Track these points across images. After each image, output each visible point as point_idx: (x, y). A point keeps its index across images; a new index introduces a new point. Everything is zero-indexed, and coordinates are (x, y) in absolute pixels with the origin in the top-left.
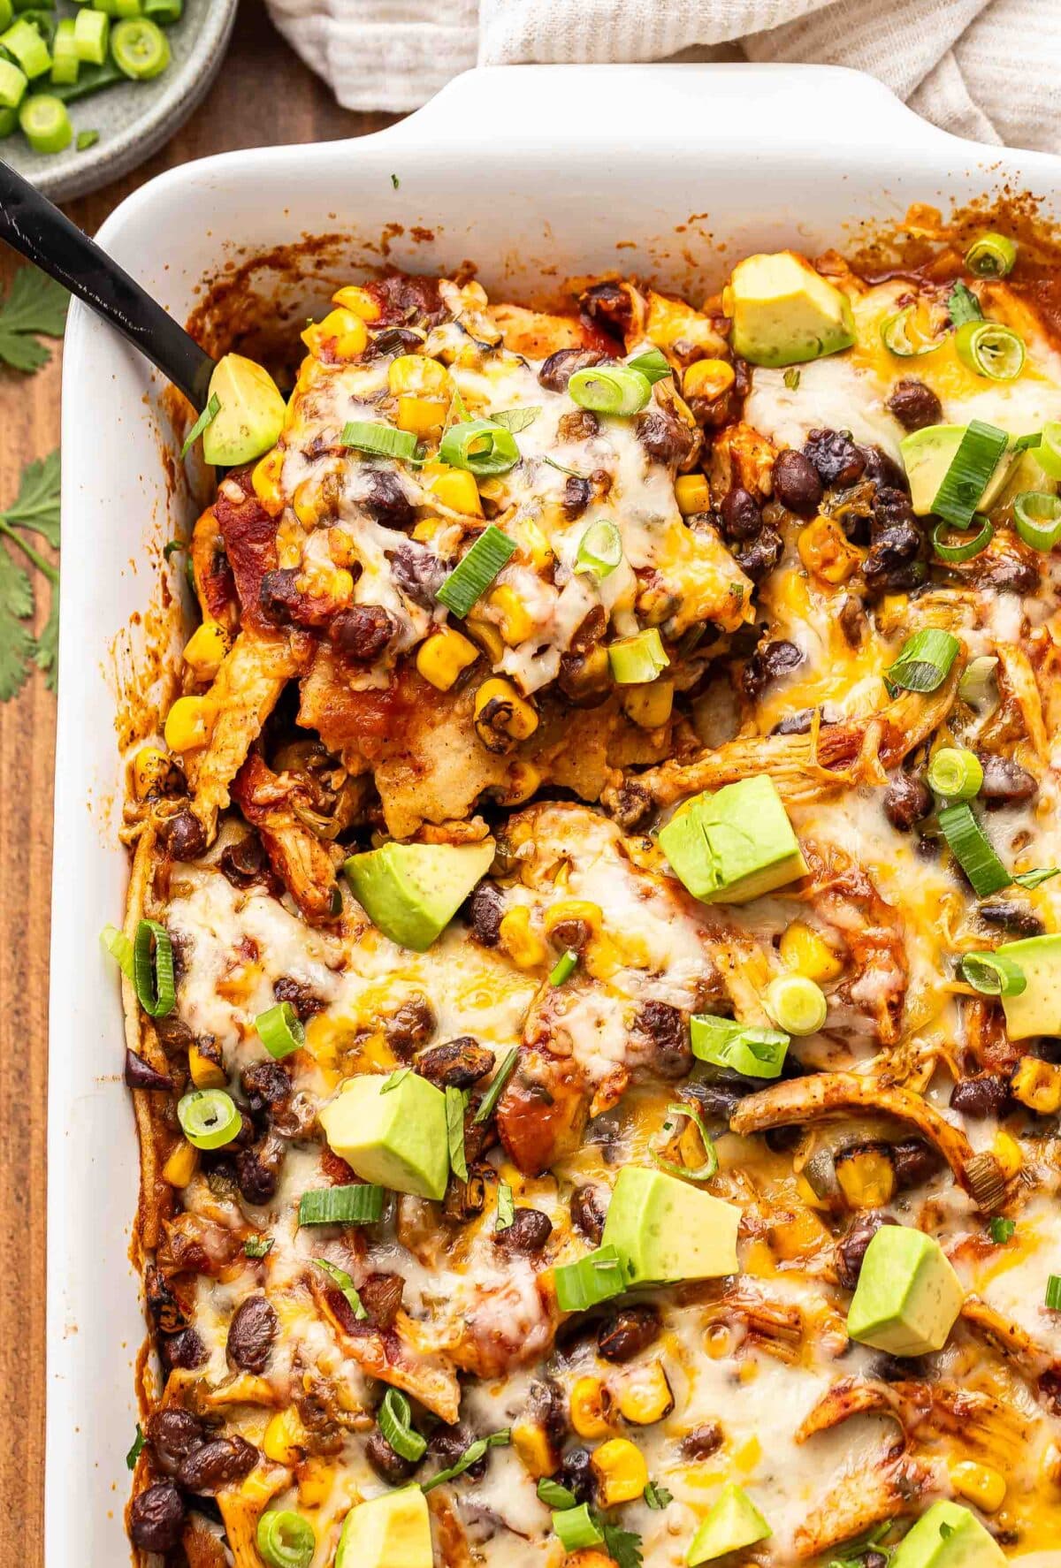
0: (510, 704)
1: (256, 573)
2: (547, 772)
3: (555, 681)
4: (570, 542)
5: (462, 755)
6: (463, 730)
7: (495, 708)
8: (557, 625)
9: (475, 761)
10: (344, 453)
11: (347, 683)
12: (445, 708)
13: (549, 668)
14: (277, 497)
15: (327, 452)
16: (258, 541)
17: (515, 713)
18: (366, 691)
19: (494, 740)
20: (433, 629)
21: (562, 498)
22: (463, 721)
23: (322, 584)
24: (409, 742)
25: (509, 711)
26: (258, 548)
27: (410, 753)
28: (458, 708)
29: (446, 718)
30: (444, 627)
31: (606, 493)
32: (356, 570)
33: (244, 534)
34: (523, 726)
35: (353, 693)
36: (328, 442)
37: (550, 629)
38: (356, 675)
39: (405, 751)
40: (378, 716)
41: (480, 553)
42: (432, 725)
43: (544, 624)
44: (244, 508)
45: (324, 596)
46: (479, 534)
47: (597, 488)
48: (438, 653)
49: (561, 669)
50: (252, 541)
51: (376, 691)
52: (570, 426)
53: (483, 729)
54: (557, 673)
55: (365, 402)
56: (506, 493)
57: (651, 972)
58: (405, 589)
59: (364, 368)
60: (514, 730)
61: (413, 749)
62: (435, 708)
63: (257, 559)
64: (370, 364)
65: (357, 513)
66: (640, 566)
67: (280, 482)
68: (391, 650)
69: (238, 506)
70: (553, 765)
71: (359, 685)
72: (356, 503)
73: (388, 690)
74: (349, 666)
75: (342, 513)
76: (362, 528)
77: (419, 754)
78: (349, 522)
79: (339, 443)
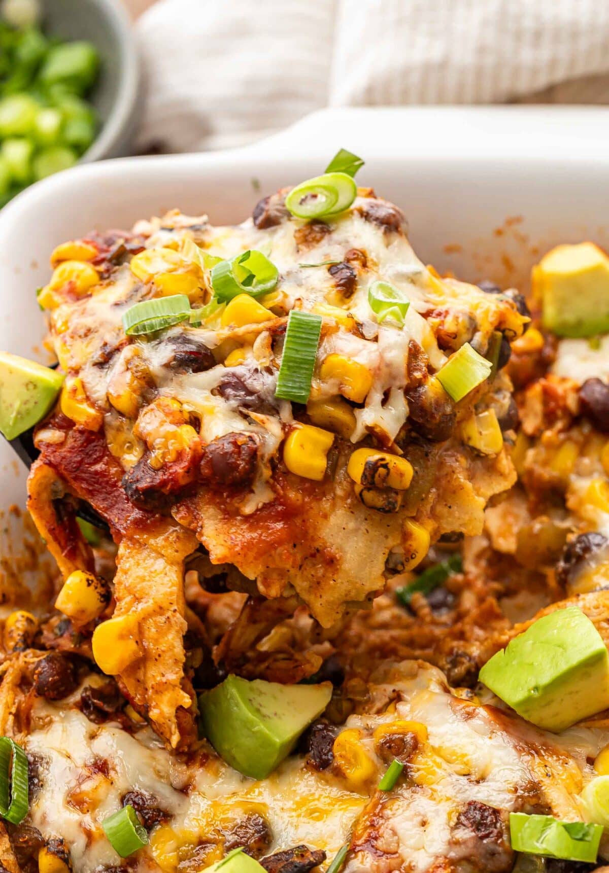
0: (383, 459)
1: (109, 489)
2: (431, 525)
3: (409, 420)
4: (361, 308)
5: (360, 532)
6: (352, 510)
7: (372, 469)
8: (388, 365)
9: (374, 533)
10: (131, 340)
11: (237, 512)
12: (329, 497)
13: (399, 408)
14: (92, 411)
15: (118, 349)
16: (96, 461)
17: (391, 466)
18: (257, 510)
19: (384, 499)
20: (287, 430)
21: (333, 282)
22: (349, 501)
23: (173, 446)
24: (313, 539)
25: (385, 466)
26: (99, 467)
27: (318, 551)
28: (339, 492)
29: (334, 506)
30: (295, 424)
31: (364, 265)
32: (195, 422)
33: (81, 462)
34: (402, 475)
35: (247, 518)
36: (114, 342)
37: (385, 370)
38: (242, 500)
39: (313, 551)
40: (279, 525)
41: (295, 337)
42: (326, 517)
43: (379, 369)
44: (70, 442)
45: (180, 455)
46: (285, 329)
47: (356, 264)
48: (302, 446)
49: (410, 403)
50: (91, 464)
51: (265, 506)
52: (305, 236)
53: (369, 496)
54: (408, 409)
55: (126, 302)
56: (286, 296)
57: (473, 778)
58: (246, 405)
59: (109, 285)
60: (395, 483)
61: (318, 544)
62: (321, 499)
63: (105, 476)
64: (112, 278)
65: (171, 374)
66: (424, 311)
67: (88, 398)
68: (262, 459)
69: (62, 444)
70: (434, 515)
71: (248, 509)
72: (167, 366)
73: (276, 499)
74: (232, 495)
75: (158, 381)
76: (181, 385)
77: (326, 547)
78: (167, 386)
79: (123, 337)
